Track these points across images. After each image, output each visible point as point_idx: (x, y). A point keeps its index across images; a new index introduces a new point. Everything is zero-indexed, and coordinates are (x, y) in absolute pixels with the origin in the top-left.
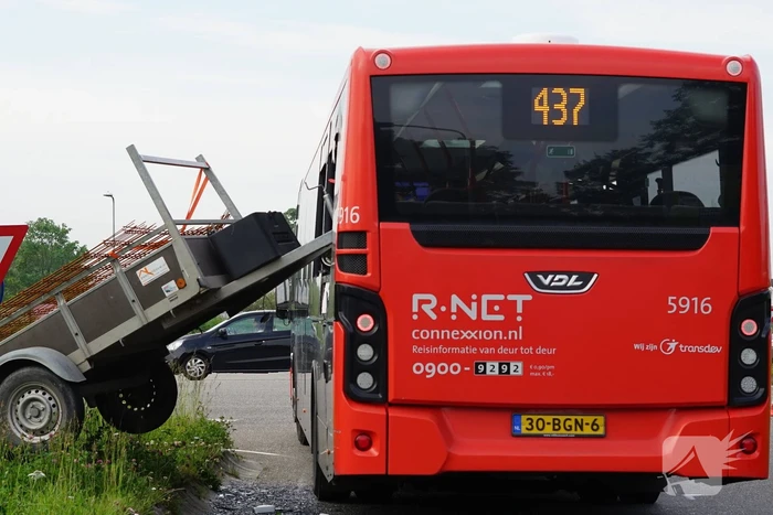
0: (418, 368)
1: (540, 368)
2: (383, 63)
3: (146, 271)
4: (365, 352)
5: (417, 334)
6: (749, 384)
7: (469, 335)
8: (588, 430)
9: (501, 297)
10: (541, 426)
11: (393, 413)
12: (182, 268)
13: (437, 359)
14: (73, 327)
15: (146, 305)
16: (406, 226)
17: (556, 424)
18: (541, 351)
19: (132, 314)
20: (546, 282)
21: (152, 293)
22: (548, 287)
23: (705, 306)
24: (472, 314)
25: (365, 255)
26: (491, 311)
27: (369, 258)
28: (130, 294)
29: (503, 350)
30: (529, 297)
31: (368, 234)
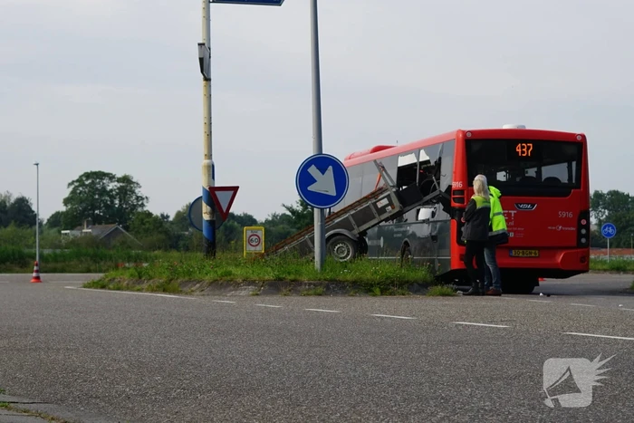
1: (519, 234)
2: (469, 135)
3: (380, 203)
6: (583, 240)
8: (533, 255)
9: (507, 212)
10: (518, 253)
12: (394, 202)
14: (353, 222)
15: (380, 215)
17: (523, 253)
18: (519, 229)
19: (374, 218)
20: (521, 207)
21: (382, 210)
23: (570, 215)
27: (465, 199)
30: (516, 212)
31: (465, 191)
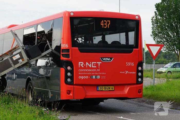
0: (80, 77)
1: (103, 77)
2: (72, 14)
3: (15, 57)
4: (69, 74)
5: (80, 70)
6: (140, 80)
7: (90, 70)
8: (111, 89)
9: (96, 63)
10: (102, 89)
11: (75, 86)
12: (23, 56)
13: (83, 75)
15: (15, 64)
16: (77, 48)
17: (105, 88)
18: (103, 73)
19: (11, 66)
20: (104, 60)
21: (16, 62)
22: (104, 61)
23: (133, 64)
24: (90, 66)
25: (69, 54)
26: (94, 66)
27: (70, 55)
28: (11, 62)
29: (96, 73)
30: (101, 63)
31: (70, 50)
